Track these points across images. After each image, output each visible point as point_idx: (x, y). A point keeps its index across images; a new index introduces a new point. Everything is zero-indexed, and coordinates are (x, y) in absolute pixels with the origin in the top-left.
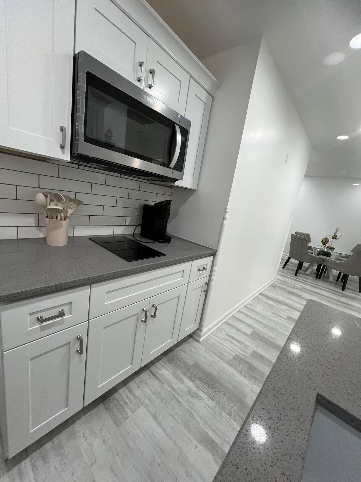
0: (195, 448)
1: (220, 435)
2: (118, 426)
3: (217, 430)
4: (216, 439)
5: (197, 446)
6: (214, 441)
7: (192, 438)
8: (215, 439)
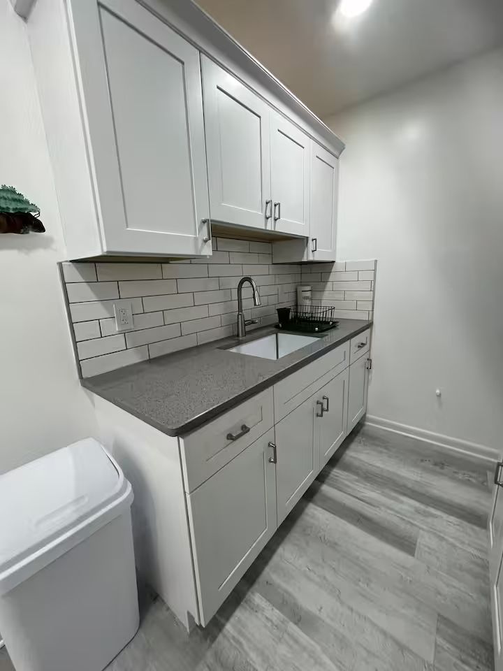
0: (321, 608)
1: (286, 636)
2: (439, 615)
3: (291, 642)
4: (293, 627)
5: (320, 610)
6: (296, 624)
7: (328, 621)
8: (295, 627)
